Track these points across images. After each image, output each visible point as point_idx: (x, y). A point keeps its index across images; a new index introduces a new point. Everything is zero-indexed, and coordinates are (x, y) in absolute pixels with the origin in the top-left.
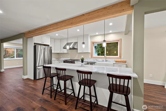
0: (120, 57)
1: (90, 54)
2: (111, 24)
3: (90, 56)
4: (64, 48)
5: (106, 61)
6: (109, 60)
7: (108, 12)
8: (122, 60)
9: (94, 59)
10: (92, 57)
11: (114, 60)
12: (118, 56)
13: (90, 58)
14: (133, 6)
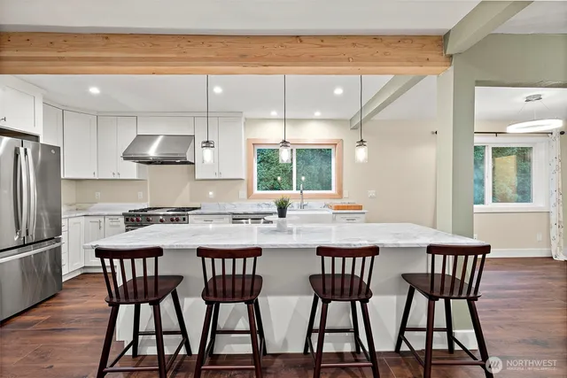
0: (340, 192)
1: (244, 185)
2: (339, 91)
3: (243, 193)
4: (126, 159)
5: (302, 207)
6: (311, 203)
7: (385, 53)
8: (345, 201)
9: (261, 202)
10: (250, 194)
11: (323, 202)
12: (334, 191)
13: (242, 200)
14: (451, 56)
